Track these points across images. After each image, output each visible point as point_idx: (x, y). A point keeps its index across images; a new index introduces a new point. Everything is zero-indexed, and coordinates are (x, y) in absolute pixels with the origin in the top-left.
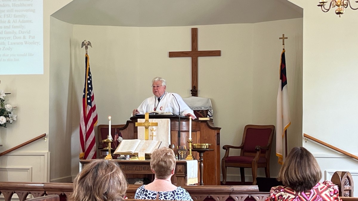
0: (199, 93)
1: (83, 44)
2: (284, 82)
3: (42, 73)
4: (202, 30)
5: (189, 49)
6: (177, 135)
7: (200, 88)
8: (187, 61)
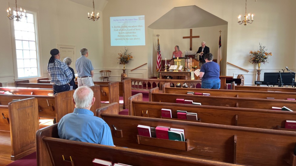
0: (192, 49)
1: (157, 35)
2: (220, 46)
3: (144, 44)
4: (194, 29)
5: (189, 35)
6: (187, 63)
7: (193, 48)
8: (189, 39)
